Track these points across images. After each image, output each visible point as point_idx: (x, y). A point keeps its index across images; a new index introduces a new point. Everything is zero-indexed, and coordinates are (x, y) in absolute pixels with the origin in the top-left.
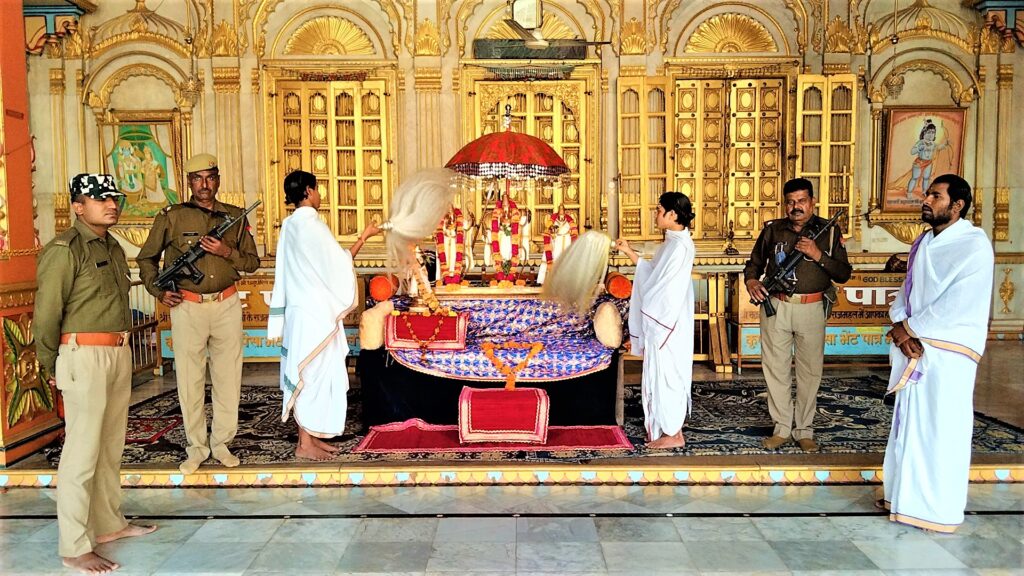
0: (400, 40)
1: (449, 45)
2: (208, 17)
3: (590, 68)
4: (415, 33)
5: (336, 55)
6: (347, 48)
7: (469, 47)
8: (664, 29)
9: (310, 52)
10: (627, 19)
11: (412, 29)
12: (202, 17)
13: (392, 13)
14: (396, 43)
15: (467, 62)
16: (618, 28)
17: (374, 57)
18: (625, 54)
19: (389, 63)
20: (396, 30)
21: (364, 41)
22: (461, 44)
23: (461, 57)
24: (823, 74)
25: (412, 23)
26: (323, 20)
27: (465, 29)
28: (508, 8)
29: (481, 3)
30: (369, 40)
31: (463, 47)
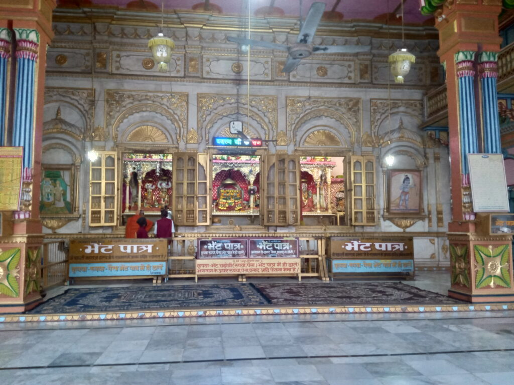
0: (180, 136)
1: (202, 140)
2: (91, 124)
3: (263, 151)
4: (187, 134)
5: (150, 142)
6: (156, 139)
7: (211, 140)
8: (295, 135)
9: (138, 141)
10: (279, 131)
11: (186, 132)
12: (88, 124)
13: (177, 126)
14: (178, 138)
15: (209, 147)
16: (275, 134)
17: (168, 143)
18: (278, 145)
19: (175, 146)
20: (178, 132)
21: (163, 136)
22: (207, 139)
23: (207, 144)
24: (362, 156)
25: (186, 130)
26: (145, 127)
27: (209, 133)
28: (228, 125)
29: (216, 122)
30: (166, 136)
31: (208, 141)
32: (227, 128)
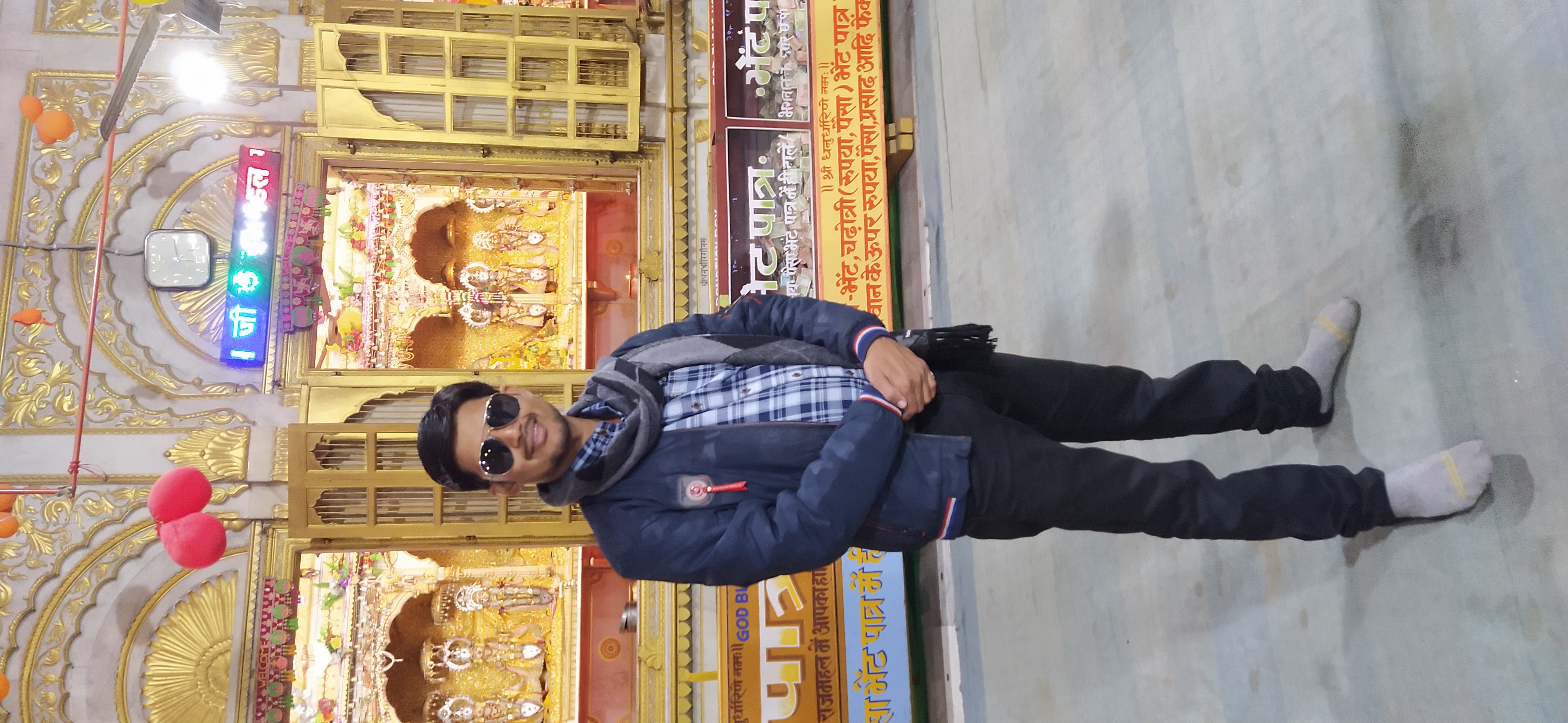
1: (231, 412)
6: (217, 635)
7: (236, 376)
15: (269, 380)
17: (242, 575)
18: (274, 75)
19: (257, 539)
21: (207, 596)
26: (150, 689)
27: (199, 383)
28: (164, 297)
29: (146, 349)
30: (204, 585)
31: (237, 387)
32: (178, 302)
